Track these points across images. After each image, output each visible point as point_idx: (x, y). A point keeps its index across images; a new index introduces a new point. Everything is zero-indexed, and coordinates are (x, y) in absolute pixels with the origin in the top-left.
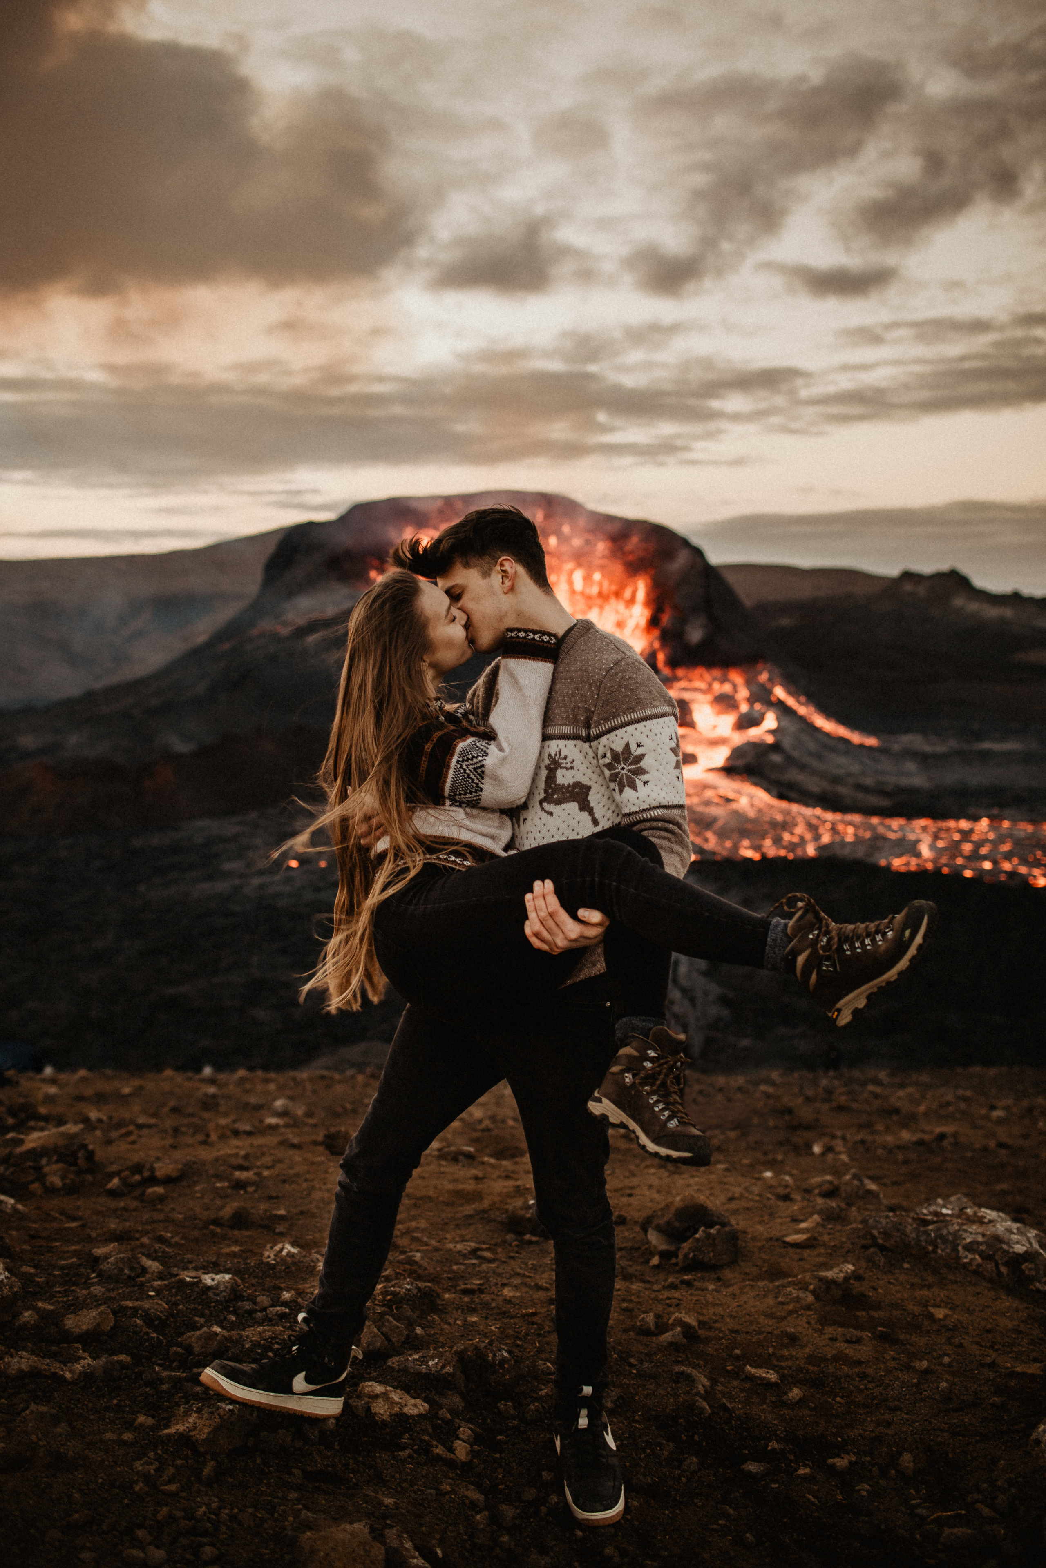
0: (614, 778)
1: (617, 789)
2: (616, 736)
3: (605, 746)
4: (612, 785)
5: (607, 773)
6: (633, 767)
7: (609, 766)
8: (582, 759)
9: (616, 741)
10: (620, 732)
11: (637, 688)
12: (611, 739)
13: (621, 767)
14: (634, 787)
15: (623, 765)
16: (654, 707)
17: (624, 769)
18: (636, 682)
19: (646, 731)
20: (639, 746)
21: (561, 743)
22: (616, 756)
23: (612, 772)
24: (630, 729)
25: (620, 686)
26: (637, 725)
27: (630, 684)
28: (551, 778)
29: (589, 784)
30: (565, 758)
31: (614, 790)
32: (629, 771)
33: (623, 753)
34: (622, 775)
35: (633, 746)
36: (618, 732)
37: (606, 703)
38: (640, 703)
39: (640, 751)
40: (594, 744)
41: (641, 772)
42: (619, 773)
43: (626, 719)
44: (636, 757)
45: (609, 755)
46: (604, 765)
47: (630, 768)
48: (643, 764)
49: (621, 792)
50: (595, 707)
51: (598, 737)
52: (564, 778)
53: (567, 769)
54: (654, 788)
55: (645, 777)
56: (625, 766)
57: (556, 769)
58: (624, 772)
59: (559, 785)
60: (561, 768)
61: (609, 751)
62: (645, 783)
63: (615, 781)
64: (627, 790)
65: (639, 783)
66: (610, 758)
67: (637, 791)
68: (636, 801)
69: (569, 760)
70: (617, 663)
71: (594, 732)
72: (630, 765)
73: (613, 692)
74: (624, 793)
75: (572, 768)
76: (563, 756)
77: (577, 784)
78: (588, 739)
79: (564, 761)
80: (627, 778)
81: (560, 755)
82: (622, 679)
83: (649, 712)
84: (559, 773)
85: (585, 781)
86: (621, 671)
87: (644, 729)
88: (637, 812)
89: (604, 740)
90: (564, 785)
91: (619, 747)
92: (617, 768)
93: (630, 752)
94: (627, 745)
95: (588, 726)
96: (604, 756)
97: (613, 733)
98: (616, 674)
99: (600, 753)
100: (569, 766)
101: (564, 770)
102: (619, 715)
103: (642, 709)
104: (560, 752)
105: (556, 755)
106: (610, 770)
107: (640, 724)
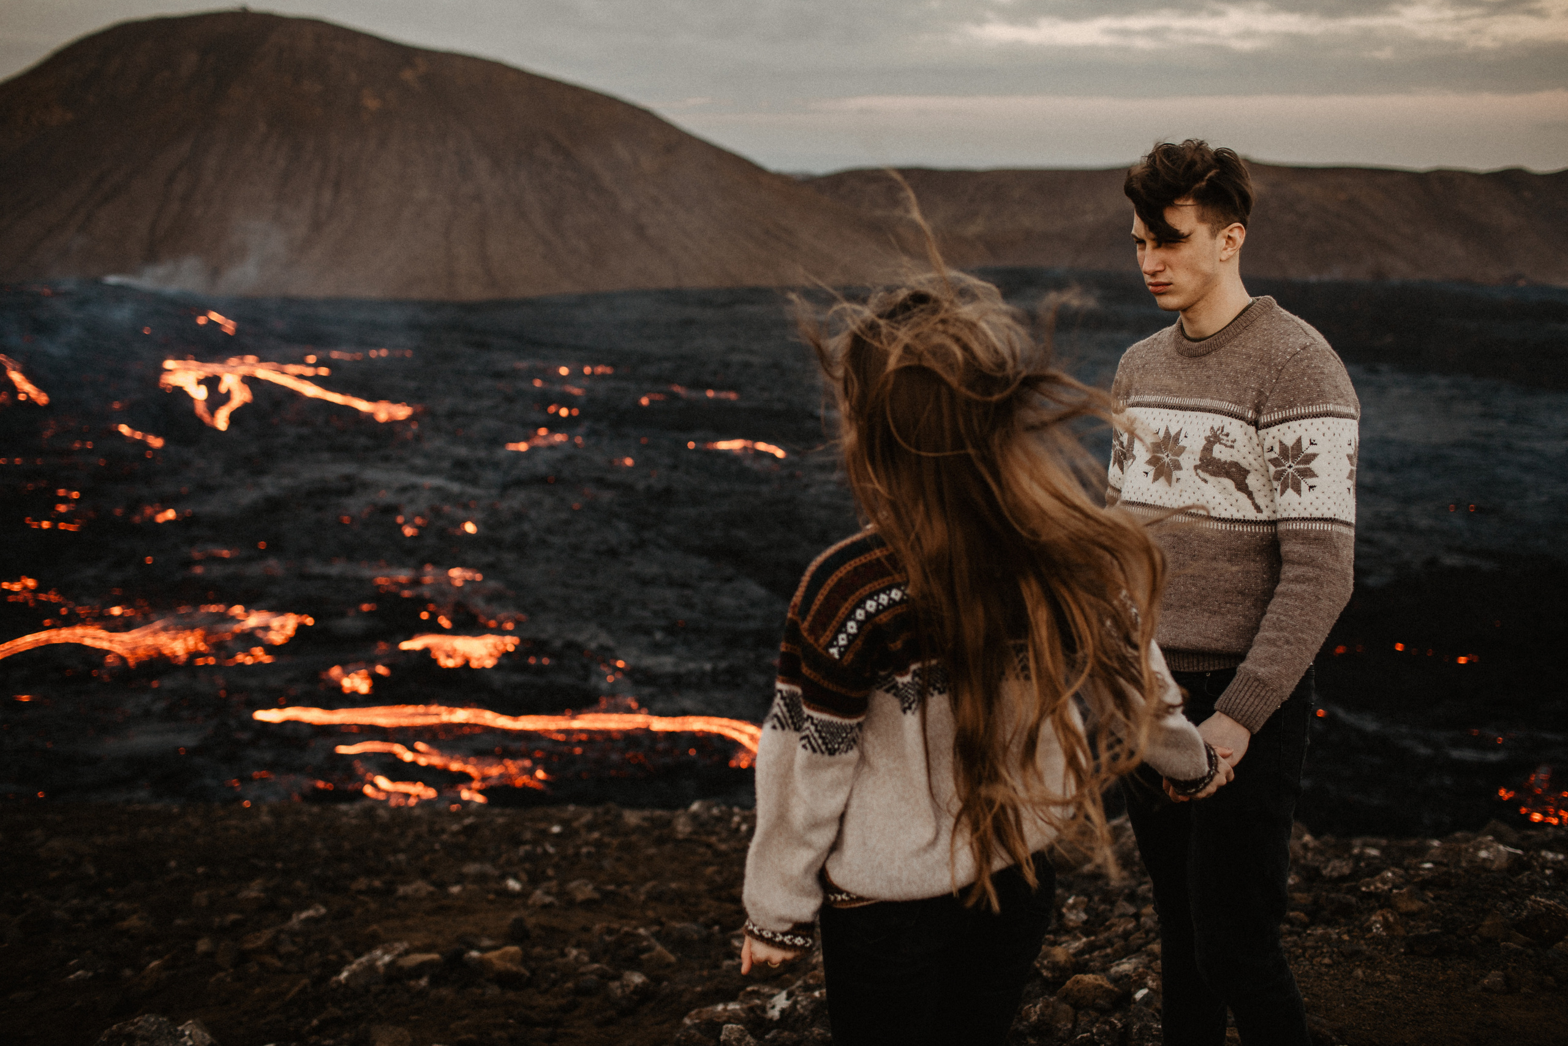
0: (1278, 476)
1: (1279, 488)
2: (1289, 428)
3: (1274, 438)
4: (1276, 484)
5: (1272, 469)
6: (1302, 466)
7: (1276, 462)
8: (1246, 441)
9: (1288, 433)
10: (1294, 424)
11: (1322, 380)
12: (1282, 431)
13: (1288, 465)
14: (1298, 491)
15: (1290, 463)
16: (1337, 404)
17: (1291, 468)
18: (1322, 373)
19: (1324, 429)
20: (1312, 444)
21: (1227, 420)
22: (1284, 449)
23: (1279, 469)
24: (1306, 422)
25: (1304, 374)
26: (1314, 420)
27: (1315, 373)
28: (1208, 449)
29: (1247, 468)
30: (1227, 435)
31: (1276, 489)
32: (1298, 470)
33: (1292, 448)
34: (1288, 474)
35: (1305, 443)
36: (1291, 424)
37: (1285, 390)
38: (1322, 397)
39: (1312, 450)
40: (1262, 432)
41: (1309, 473)
42: (1284, 471)
43: (1303, 411)
44: (1307, 455)
45: (1277, 449)
46: (1269, 461)
47: (1297, 467)
48: (1314, 465)
49: (1283, 492)
50: (1271, 392)
51: (1268, 425)
52: (1220, 453)
53: (1226, 446)
54: (1321, 496)
55: (1311, 481)
56: (1292, 464)
57: (1215, 443)
58: (1290, 470)
59: (1215, 458)
60: (1220, 443)
61: (1278, 444)
62: (1311, 487)
63: (1280, 479)
64: (1290, 491)
65: (1304, 487)
66: (1278, 452)
67: (1300, 495)
68: (1297, 506)
69: (1230, 438)
70: (1304, 348)
71: (1264, 419)
72: (1298, 463)
73: (1294, 379)
74: (1285, 495)
75: (1232, 447)
76: (1225, 432)
77: (1236, 464)
78: (1256, 424)
79: (1225, 438)
80: (1292, 478)
81: (1222, 431)
82: (1308, 366)
83: (1331, 407)
84: (1217, 448)
85: (1244, 463)
86: (1307, 358)
87: (1321, 426)
88: (1295, 519)
89: (1273, 430)
90: (1219, 460)
91: (1290, 442)
92: (1284, 465)
93: (1301, 449)
94: (1299, 441)
95: (1258, 411)
96: (1272, 449)
97: (1287, 424)
98: (1302, 360)
99: (1267, 445)
100: (1229, 443)
101: (1223, 447)
102: (1296, 405)
103: (1322, 403)
104: (1223, 428)
105: (1218, 430)
106: (1275, 466)
107: (1317, 419)
